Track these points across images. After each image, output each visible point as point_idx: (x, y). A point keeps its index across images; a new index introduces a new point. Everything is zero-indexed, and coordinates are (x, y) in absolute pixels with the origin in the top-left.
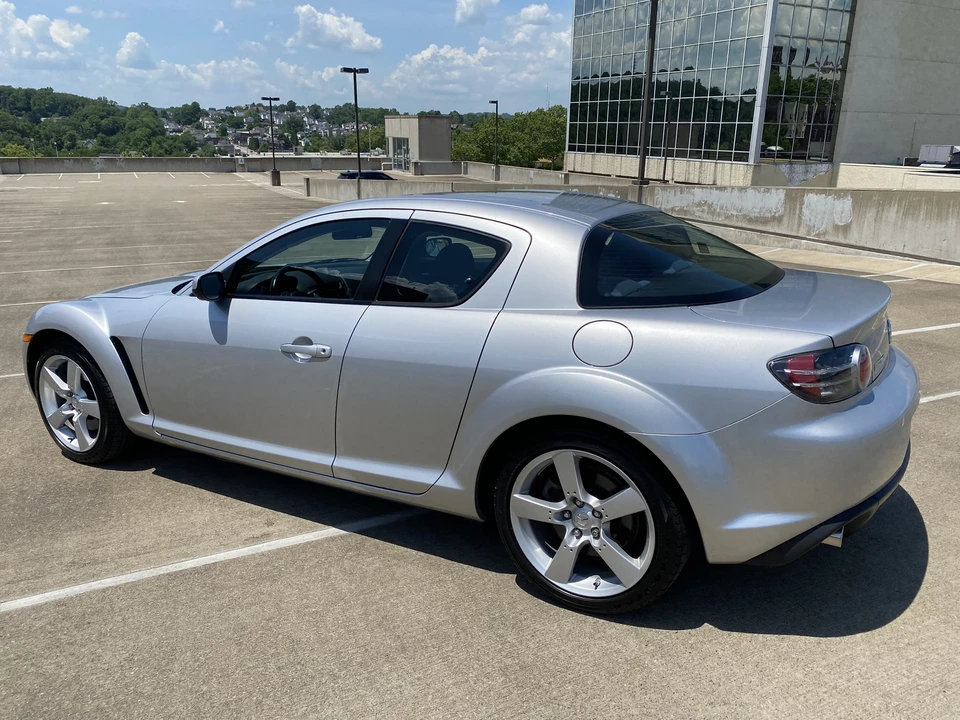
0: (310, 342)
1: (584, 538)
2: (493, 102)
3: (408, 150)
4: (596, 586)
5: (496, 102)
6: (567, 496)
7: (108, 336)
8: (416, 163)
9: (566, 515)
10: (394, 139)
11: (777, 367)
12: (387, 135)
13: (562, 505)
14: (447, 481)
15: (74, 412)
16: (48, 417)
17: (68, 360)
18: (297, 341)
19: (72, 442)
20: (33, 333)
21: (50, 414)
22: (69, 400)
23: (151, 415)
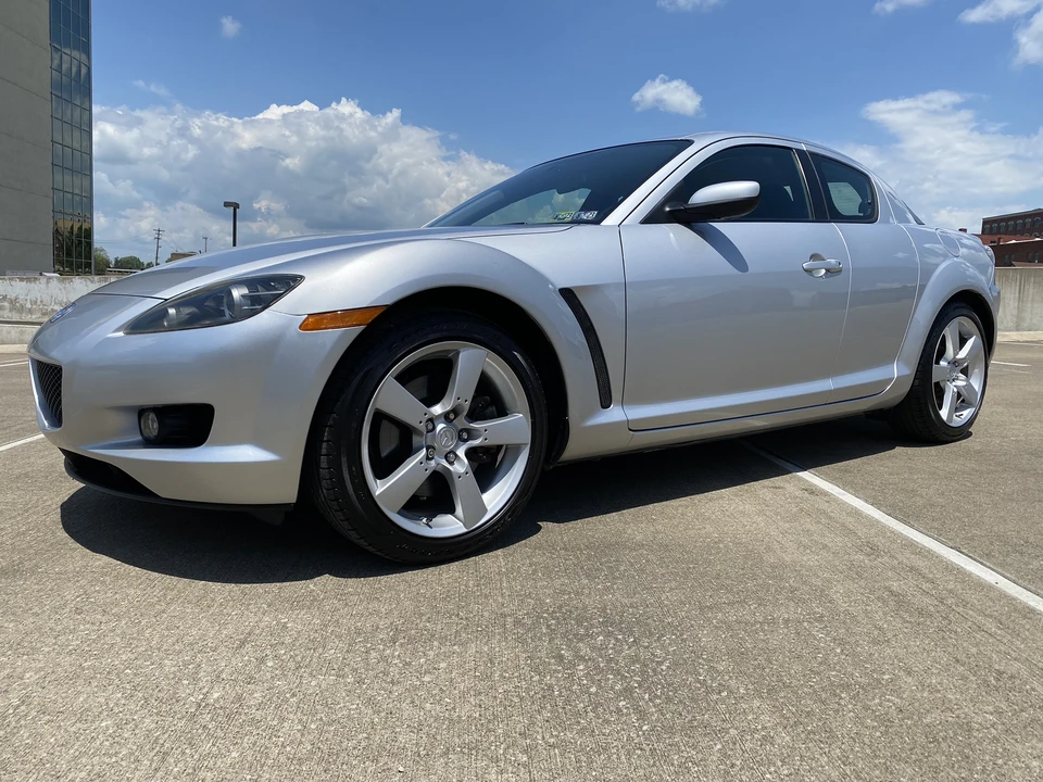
0: (822, 258)
4: (959, 417)
7: (557, 289)
15: (438, 459)
16: (377, 493)
17: (465, 346)
18: (814, 257)
19: (430, 527)
20: (389, 301)
21: (379, 488)
22: (426, 439)
23: (616, 404)
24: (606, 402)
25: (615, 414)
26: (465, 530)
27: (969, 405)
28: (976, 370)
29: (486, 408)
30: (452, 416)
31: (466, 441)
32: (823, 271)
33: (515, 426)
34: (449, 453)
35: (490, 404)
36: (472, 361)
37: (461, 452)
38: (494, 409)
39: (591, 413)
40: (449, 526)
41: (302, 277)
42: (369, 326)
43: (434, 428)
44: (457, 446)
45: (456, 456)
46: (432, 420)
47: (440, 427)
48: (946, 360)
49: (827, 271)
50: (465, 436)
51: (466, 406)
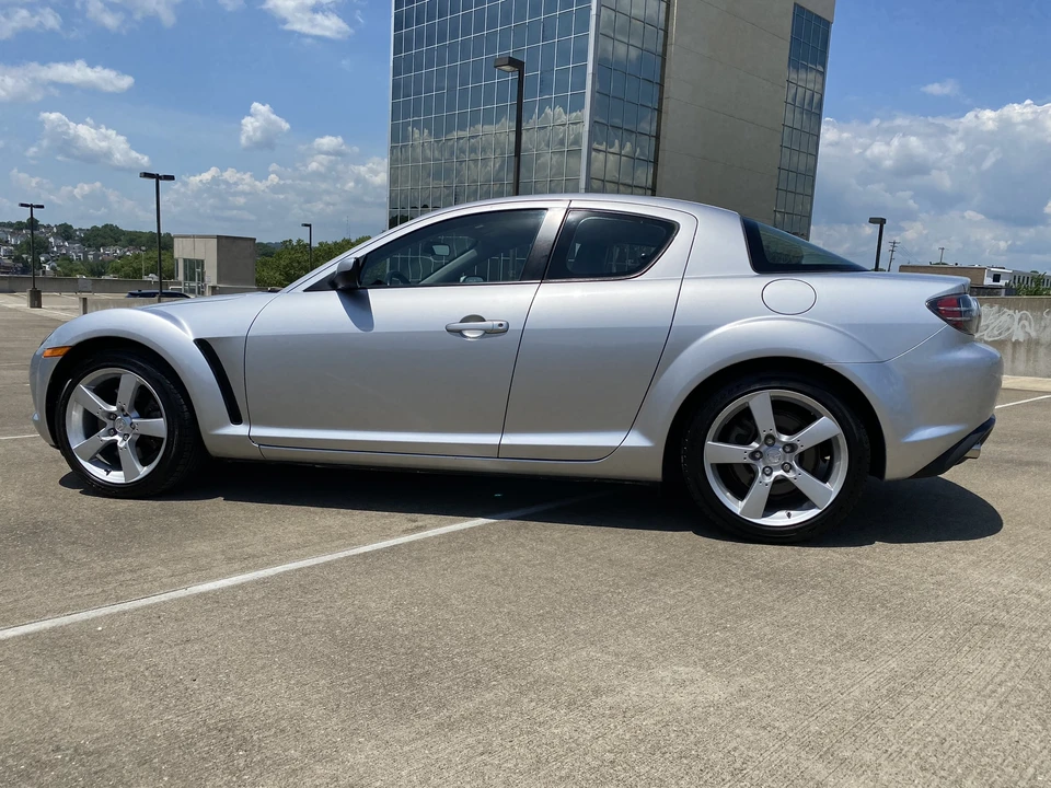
0: (482, 319)
1: (775, 474)
2: (306, 225)
3: (203, 273)
4: (789, 515)
5: (310, 226)
6: (763, 435)
7: (193, 339)
8: (213, 288)
9: (758, 456)
10: (185, 260)
11: (935, 305)
12: (176, 256)
13: (755, 445)
14: (635, 440)
15: (117, 437)
16: (74, 447)
18: (466, 320)
19: (108, 474)
20: (72, 344)
21: (76, 445)
22: (110, 424)
23: (246, 424)
24: (236, 418)
25: (241, 430)
26: (124, 482)
27: (813, 506)
30: (123, 413)
31: (134, 429)
32: (480, 332)
33: (158, 426)
34: (125, 434)
36: (127, 381)
39: (222, 425)
40: (117, 477)
42: (64, 356)
43: (115, 418)
44: (128, 431)
45: (129, 437)
46: (115, 414)
47: (118, 418)
48: (758, 442)
49: (486, 332)
50: (133, 426)
51: (126, 408)
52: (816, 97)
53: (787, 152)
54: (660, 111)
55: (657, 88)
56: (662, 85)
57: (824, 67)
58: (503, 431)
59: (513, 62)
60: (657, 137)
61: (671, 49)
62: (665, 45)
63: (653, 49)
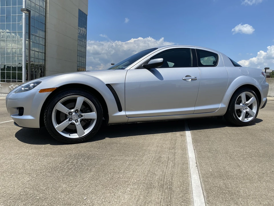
0: (190, 76)
1: (245, 110)
4: (248, 119)
6: (244, 102)
7: (105, 84)
14: (222, 106)
15: (73, 121)
16: (56, 127)
17: (78, 96)
18: (187, 76)
19: (70, 136)
20: (57, 87)
21: (56, 126)
22: (70, 117)
23: (123, 111)
24: (120, 110)
25: (123, 113)
26: (78, 137)
27: (252, 116)
28: (255, 107)
29: (87, 110)
30: (77, 112)
31: (81, 117)
32: (191, 80)
33: (93, 115)
34: (76, 120)
35: (88, 110)
36: (80, 100)
37: (79, 120)
38: (89, 110)
39: (116, 112)
40: (75, 136)
41: (41, 82)
42: (53, 92)
43: (72, 114)
44: (78, 118)
45: (78, 121)
46: (72, 113)
47: (74, 114)
48: (242, 104)
49: (192, 79)
50: (80, 116)
51: (79, 110)
52: (85, 33)
53: (79, 46)
54: (45, 31)
55: (44, 25)
56: (45, 25)
57: (86, 26)
58: (195, 106)
59: (27, 10)
60: (45, 39)
61: (48, 15)
62: (46, 14)
63: (42, 14)
